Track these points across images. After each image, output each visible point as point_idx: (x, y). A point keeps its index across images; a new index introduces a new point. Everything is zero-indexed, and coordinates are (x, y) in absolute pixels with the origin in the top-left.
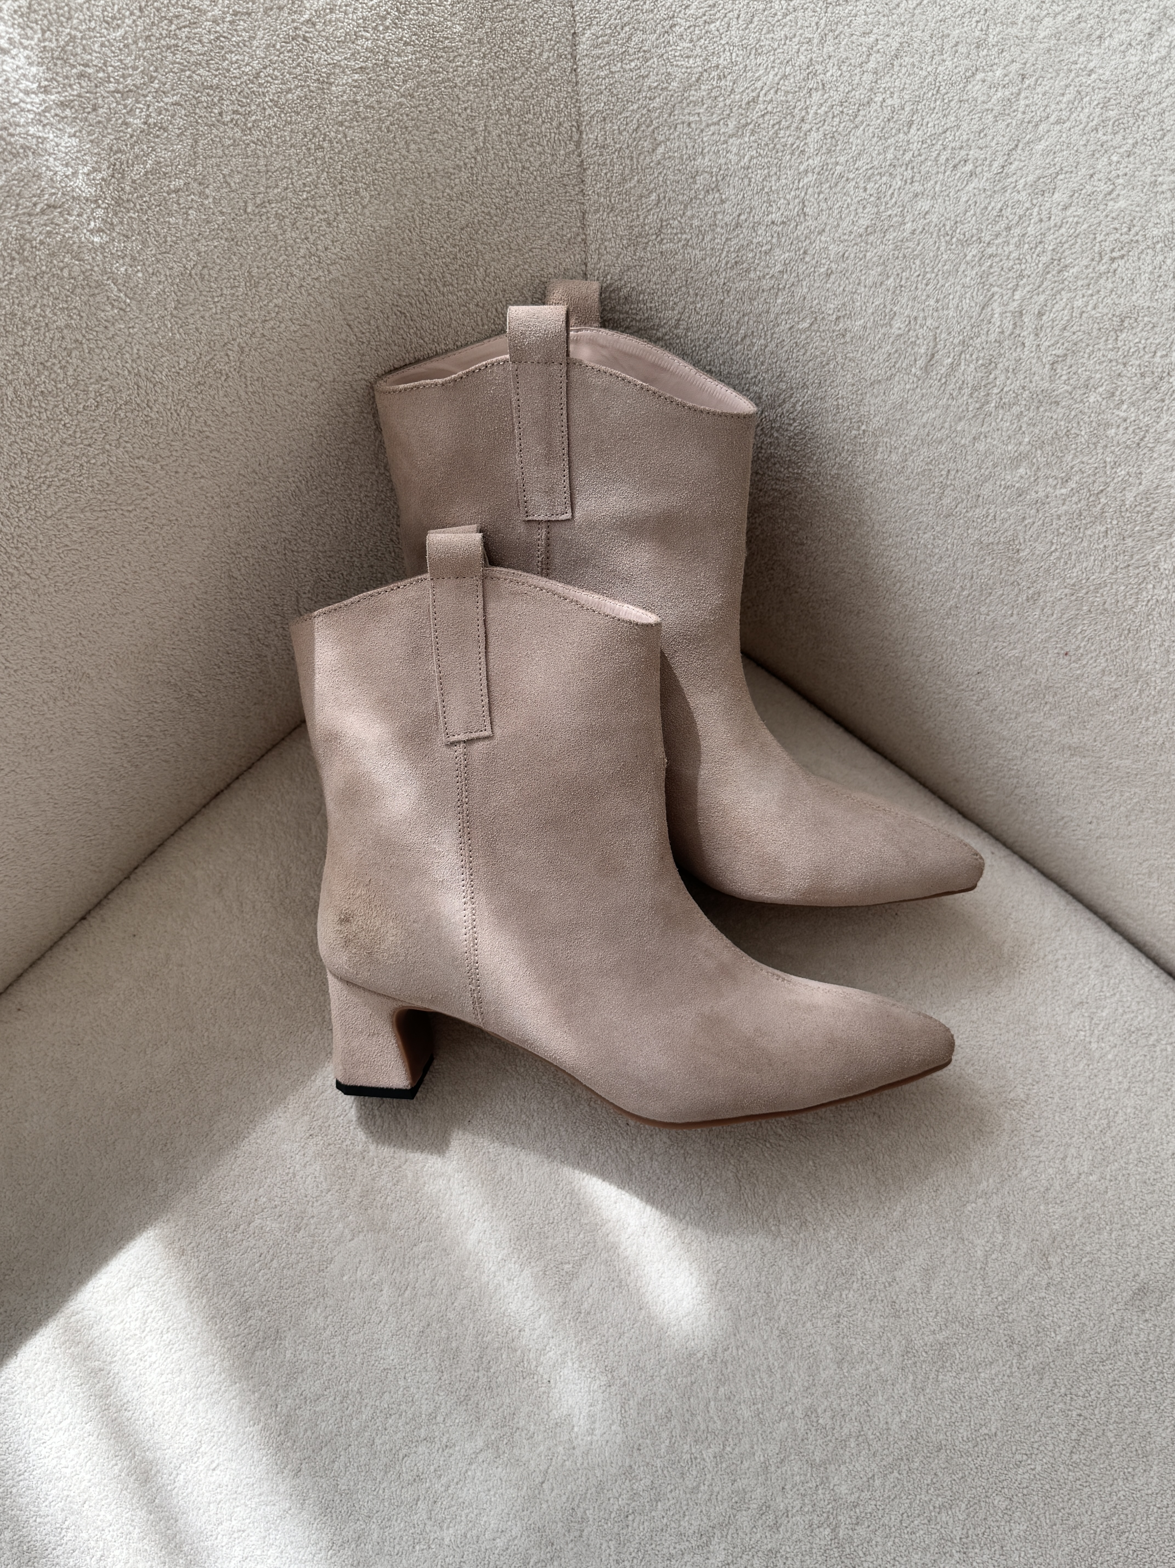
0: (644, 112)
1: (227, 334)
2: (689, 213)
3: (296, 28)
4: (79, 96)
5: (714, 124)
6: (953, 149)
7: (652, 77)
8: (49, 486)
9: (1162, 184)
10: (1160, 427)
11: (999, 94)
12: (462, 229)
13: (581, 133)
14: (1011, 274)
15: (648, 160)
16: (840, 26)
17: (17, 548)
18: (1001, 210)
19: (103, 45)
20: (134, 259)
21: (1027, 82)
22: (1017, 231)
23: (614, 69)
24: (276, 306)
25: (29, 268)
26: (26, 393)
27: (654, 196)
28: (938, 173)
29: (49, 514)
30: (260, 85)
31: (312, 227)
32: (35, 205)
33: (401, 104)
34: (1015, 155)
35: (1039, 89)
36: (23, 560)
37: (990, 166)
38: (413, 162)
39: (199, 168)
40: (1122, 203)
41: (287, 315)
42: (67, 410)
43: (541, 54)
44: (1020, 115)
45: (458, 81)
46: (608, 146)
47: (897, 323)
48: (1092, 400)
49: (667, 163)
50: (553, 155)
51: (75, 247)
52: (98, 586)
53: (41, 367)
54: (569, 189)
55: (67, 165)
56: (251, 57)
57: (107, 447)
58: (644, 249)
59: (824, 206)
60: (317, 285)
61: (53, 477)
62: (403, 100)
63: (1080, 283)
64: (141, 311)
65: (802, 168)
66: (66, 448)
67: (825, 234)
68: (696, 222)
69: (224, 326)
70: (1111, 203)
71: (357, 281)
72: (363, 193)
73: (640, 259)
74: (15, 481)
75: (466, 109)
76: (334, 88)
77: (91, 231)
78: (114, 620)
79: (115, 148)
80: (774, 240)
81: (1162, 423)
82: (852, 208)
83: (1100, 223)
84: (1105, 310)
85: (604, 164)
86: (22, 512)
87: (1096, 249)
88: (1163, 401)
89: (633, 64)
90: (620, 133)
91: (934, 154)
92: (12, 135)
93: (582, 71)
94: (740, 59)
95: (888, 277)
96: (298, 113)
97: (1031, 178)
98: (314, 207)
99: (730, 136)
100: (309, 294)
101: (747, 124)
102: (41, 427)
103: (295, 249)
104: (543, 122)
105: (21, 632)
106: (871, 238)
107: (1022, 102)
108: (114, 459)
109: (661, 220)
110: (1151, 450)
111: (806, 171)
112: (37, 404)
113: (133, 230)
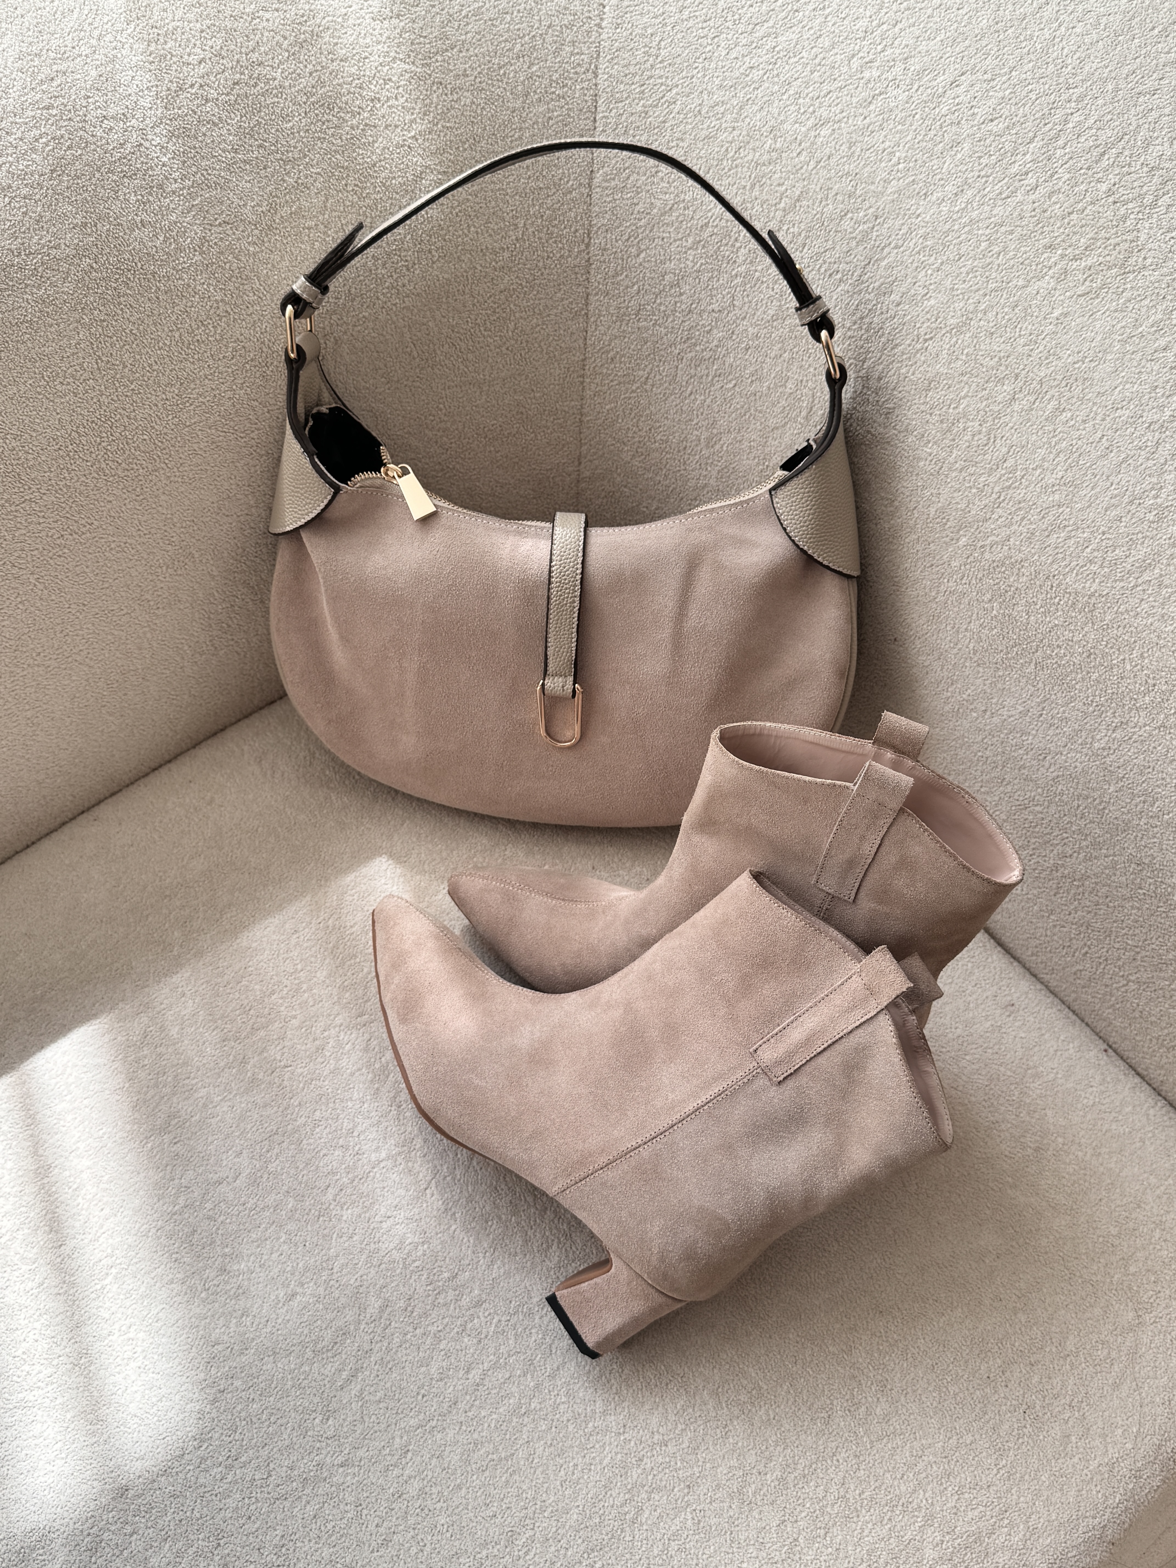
0: (634, 228)
1: (328, 328)
2: (658, 301)
3: (404, 140)
4: (257, 158)
5: (679, 240)
6: (830, 263)
7: (641, 205)
8: (191, 405)
9: (957, 290)
10: (951, 459)
11: (861, 228)
12: (501, 292)
13: (590, 239)
14: (862, 350)
15: (634, 261)
16: (764, 180)
17: (162, 442)
18: (857, 306)
19: (277, 130)
20: (273, 266)
21: (878, 221)
22: (867, 320)
23: (616, 197)
24: (364, 317)
25: (204, 259)
26: (187, 338)
27: (636, 287)
28: (819, 279)
29: (188, 424)
30: (375, 171)
31: (396, 269)
32: (216, 219)
33: (468, 200)
34: (868, 268)
35: (885, 225)
36: (164, 452)
37: (852, 275)
38: (471, 240)
39: (326, 216)
40: (932, 302)
41: (371, 325)
42: (212, 356)
43: (568, 182)
44: (872, 242)
45: (509, 191)
46: (608, 249)
47: (789, 385)
48: (910, 440)
49: (646, 265)
50: (569, 251)
51: (236, 251)
52: (211, 487)
53: (200, 324)
54: (579, 276)
55: (241, 199)
56: (372, 153)
57: (234, 387)
58: (627, 324)
59: (746, 299)
60: (394, 308)
61: (194, 399)
62: (470, 197)
63: (904, 357)
64: (273, 301)
65: (733, 273)
66: (207, 381)
67: (746, 320)
68: (662, 308)
69: (326, 323)
70: (926, 302)
71: (423, 313)
72: (434, 253)
73: (624, 331)
74: (169, 396)
75: (512, 211)
76: (424, 181)
77: (249, 243)
78: (218, 518)
79: (274, 194)
80: (713, 324)
81: (954, 456)
82: (764, 302)
83: (918, 315)
84: (920, 376)
85: (604, 262)
86: (170, 417)
87: (915, 333)
88: (954, 440)
89: (629, 195)
90: (617, 241)
91: (818, 267)
92: (210, 175)
93: (595, 196)
94: (699, 197)
95: (785, 352)
96: (397, 193)
97: (877, 284)
98: (400, 256)
99: (689, 249)
100: (388, 314)
101: (700, 241)
102: (193, 363)
103: (383, 281)
104: (565, 228)
105: (154, 506)
106: (775, 323)
107: (875, 234)
108: (237, 396)
109: (640, 305)
110: (947, 476)
111: (736, 275)
112: (193, 347)
113: (276, 248)
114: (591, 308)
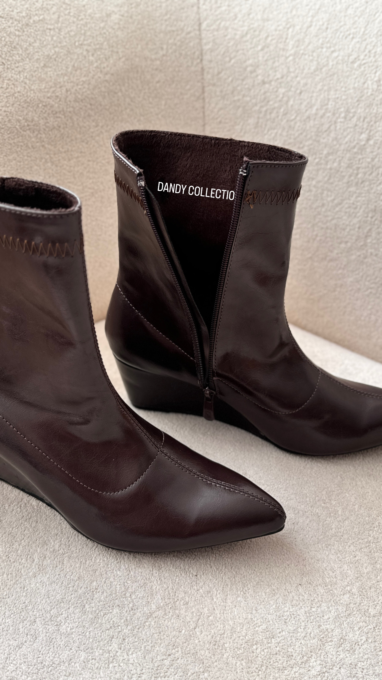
114: (206, 94)
